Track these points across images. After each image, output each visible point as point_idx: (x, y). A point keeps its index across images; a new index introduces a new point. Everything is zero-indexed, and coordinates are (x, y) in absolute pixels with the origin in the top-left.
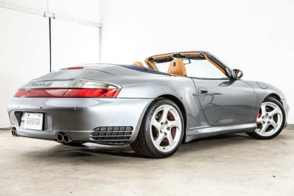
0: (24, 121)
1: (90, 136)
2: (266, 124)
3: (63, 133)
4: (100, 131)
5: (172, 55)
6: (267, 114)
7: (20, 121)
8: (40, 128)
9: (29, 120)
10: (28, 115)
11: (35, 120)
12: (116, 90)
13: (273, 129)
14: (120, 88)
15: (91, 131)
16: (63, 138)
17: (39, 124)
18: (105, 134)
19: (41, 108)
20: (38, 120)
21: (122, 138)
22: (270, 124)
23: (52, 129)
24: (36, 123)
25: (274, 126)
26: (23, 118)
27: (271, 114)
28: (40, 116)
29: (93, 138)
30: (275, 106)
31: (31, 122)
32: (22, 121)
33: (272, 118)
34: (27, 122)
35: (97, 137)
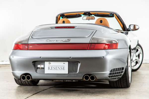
0: (44, 68)
3: (90, 75)
4: (111, 72)
5: (83, 13)
8: (67, 73)
9: (50, 67)
10: (49, 63)
11: (58, 67)
12: (116, 44)
13: (138, 64)
14: (117, 42)
15: (109, 72)
16: (89, 78)
17: (64, 69)
18: (113, 74)
19: (70, 57)
20: (63, 67)
21: (118, 76)
22: (137, 60)
23: (78, 73)
24: (61, 69)
25: (138, 62)
26: (40, 66)
27: (137, 54)
28: (64, 63)
29: (109, 76)
30: (139, 48)
31: (53, 68)
32: (39, 68)
33: (138, 56)
34: (49, 68)
35: (110, 76)
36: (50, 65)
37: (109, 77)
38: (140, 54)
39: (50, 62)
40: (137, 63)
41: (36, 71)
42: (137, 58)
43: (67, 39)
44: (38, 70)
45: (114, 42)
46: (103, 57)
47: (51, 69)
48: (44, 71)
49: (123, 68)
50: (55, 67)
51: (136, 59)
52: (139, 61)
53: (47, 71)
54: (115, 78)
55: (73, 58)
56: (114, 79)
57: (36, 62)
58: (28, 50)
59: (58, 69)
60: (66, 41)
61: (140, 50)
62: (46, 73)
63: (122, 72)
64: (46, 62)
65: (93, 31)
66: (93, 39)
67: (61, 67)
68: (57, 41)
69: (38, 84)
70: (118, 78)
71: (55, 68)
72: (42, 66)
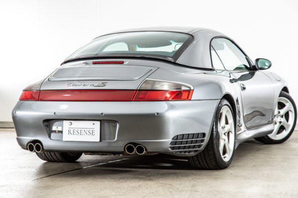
0: (61, 132)
1: (170, 146)
2: (278, 124)
3: (135, 144)
4: (177, 139)
6: (279, 112)
7: (50, 132)
8: (98, 140)
9: (72, 130)
10: (70, 124)
11: (85, 129)
13: (284, 130)
14: (192, 88)
15: (171, 140)
16: (135, 149)
17: (93, 134)
18: (181, 143)
19: (102, 114)
20: (91, 130)
21: (194, 147)
22: (281, 124)
23: (117, 140)
24: (88, 133)
25: (285, 126)
26: (56, 127)
27: (283, 111)
28: (94, 124)
29: (171, 147)
30: (287, 102)
31: (76, 132)
32: (55, 131)
33: (284, 117)
34: (69, 132)
35: (174, 147)
36: (71, 127)
37: (173, 149)
38: (290, 113)
39: (72, 122)
41: (50, 136)
42: (283, 120)
43: (100, 82)
44: (53, 135)
45: (183, 88)
46: (158, 113)
47: (72, 133)
48: (62, 137)
49: (204, 135)
50: (80, 129)
51: (280, 122)
52: (288, 126)
53: (66, 137)
54: (190, 152)
55: (107, 115)
56: (185, 152)
57: (50, 122)
58: (38, 100)
59: (83, 133)
60: (99, 86)
61: (290, 105)
62: (64, 140)
63: (202, 141)
64: (64, 122)
65: (151, 68)
66: (146, 82)
67: (88, 130)
68: (84, 85)
69: (78, 160)
70: (196, 151)
71: (80, 133)
72: (60, 129)
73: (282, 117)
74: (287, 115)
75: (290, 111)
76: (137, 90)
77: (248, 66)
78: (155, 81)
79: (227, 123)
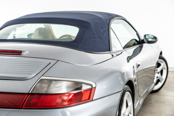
12: (91, 91)
13: (160, 83)
14: (94, 86)
25: (160, 80)
27: (159, 69)
30: (162, 62)
33: (160, 73)
38: (164, 70)
40: (158, 81)
42: (159, 75)
52: (162, 79)
61: (164, 64)
73: (158, 73)
74: (162, 72)
75: (164, 68)
76: (28, 94)
77: (138, 40)
78: (51, 81)
79: (127, 106)
